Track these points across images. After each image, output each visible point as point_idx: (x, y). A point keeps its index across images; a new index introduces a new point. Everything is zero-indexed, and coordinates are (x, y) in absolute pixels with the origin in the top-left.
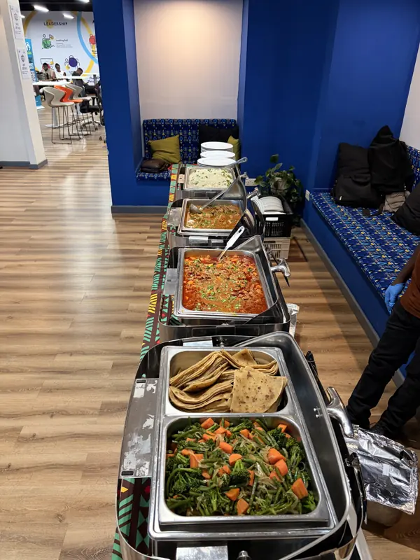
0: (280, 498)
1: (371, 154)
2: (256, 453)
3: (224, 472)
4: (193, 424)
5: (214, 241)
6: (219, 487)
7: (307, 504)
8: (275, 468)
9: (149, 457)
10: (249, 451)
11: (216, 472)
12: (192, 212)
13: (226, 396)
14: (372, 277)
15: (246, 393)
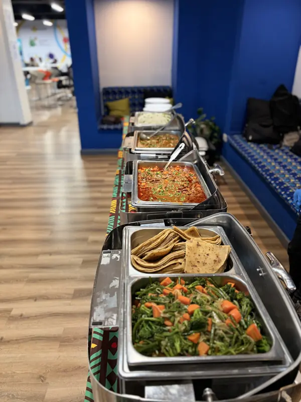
0: (236, 342)
1: (272, 105)
2: (211, 304)
3: (185, 319)
4: (153, 282)
5: (160, 157)
6: (181, 332)
7: (262, 346)
8: (230, 316)
9: (116, 310)
10: (205, 302)
11: (177, 319)
12: (142, 139)
13: (180, 261)
14: (279, 190)
15: (196, 259)
